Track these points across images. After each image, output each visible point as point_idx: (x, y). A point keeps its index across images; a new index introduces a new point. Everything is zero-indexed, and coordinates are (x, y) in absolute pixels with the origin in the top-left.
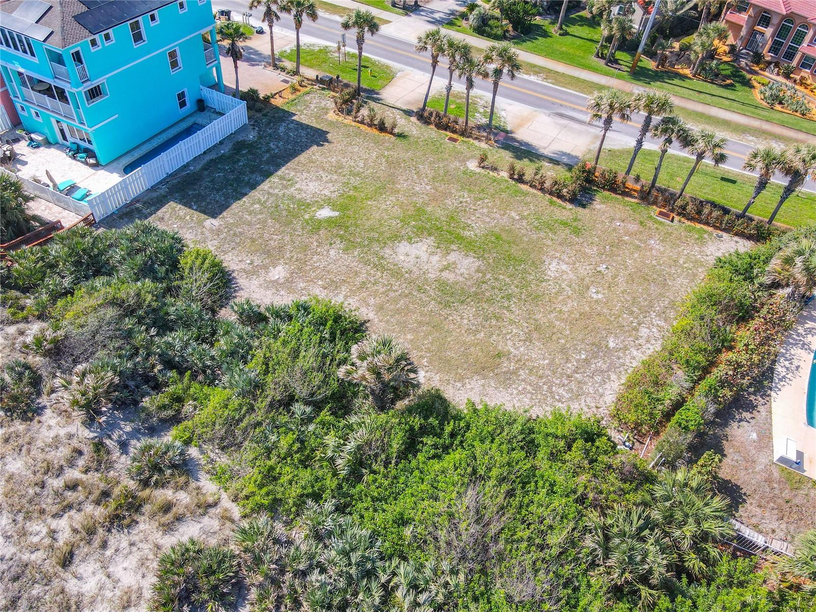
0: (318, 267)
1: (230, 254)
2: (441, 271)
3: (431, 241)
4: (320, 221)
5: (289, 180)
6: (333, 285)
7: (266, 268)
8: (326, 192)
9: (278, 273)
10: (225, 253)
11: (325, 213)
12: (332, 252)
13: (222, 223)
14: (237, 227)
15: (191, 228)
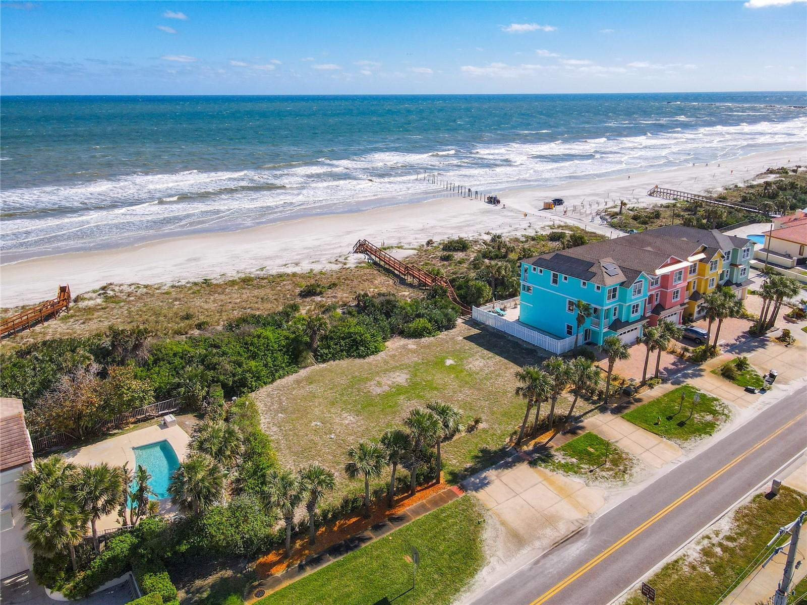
4: (443, 360)
8: (471, 366)
11: (450, 362)
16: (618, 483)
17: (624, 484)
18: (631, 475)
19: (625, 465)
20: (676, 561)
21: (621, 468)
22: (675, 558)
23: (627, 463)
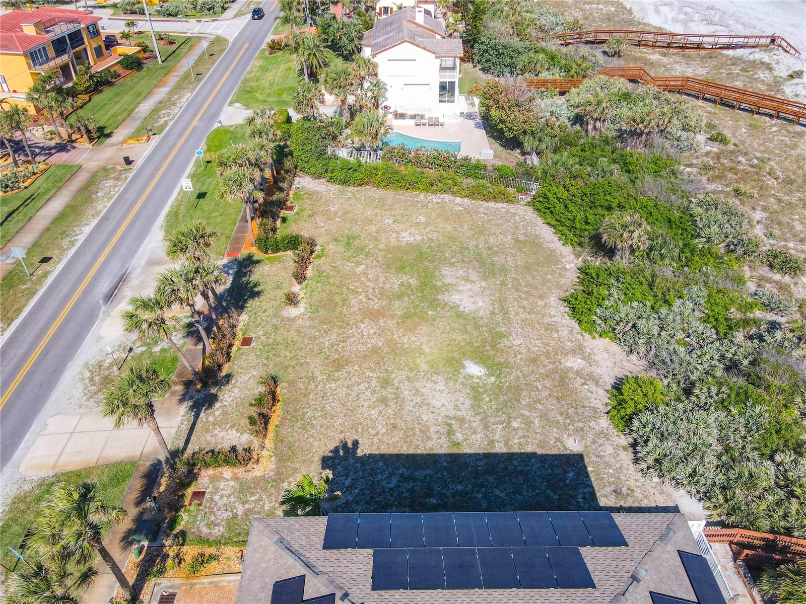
0: (543, 343)
1: (592, 405)
2: (474, 282)
3: (444, 297)
4: (488, 368)
5: (449, 425)
6: (551, 328)
7: (578, 373)
8: (441, 386)
9: (574, 363)
10: (595, 409)
11: (474, 369)
12: (518, 342)
13: (565, 436)
14: (558, 422)
15: (598, 456)
16: (94, 361)
17: (86, 364)
18: (83, 380)
19: (94, 385)
20: (9, 325)
21: (97, 378)
22: (11, 326)
23: (93, 388)
